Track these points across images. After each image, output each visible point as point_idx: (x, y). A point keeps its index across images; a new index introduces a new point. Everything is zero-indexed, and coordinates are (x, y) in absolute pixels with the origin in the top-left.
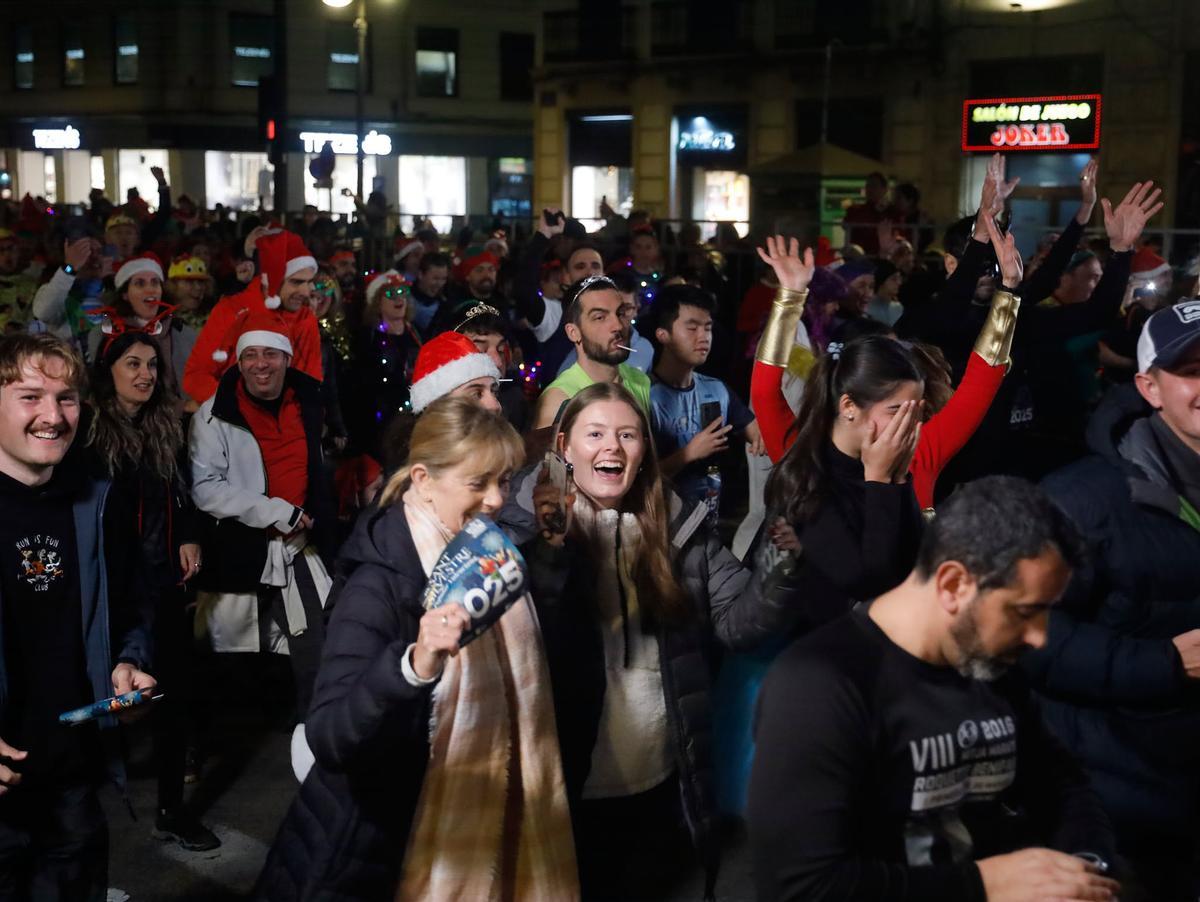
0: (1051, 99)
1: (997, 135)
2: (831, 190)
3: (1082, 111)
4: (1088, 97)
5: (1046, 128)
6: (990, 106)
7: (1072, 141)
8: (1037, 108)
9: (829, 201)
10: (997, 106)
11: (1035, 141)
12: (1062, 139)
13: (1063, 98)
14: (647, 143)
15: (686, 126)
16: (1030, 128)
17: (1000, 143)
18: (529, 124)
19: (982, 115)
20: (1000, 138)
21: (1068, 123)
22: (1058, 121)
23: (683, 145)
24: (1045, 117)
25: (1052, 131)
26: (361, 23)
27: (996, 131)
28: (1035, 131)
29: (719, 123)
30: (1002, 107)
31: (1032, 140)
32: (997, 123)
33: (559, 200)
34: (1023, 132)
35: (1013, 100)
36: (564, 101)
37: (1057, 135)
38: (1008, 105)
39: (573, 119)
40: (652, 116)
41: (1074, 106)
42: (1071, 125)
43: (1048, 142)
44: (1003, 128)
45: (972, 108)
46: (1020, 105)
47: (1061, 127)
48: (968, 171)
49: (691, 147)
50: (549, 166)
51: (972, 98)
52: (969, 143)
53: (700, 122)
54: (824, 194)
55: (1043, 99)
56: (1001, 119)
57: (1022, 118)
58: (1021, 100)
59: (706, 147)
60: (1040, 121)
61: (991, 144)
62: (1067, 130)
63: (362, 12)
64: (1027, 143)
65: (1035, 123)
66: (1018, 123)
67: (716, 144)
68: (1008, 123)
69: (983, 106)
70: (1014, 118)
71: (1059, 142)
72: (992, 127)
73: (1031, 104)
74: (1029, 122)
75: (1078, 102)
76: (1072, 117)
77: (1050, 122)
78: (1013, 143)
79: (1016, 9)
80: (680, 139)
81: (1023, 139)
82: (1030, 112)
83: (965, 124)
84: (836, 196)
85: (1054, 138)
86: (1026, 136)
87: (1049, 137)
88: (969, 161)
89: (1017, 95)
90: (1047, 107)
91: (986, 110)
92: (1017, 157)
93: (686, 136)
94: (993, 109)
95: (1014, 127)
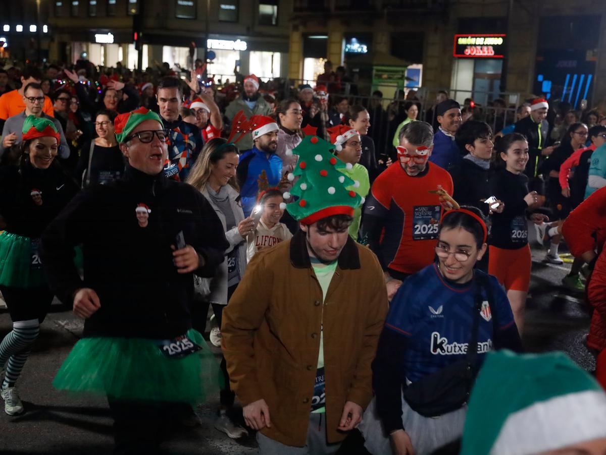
0: (488, 35)
1: (467, 50)
2: (378, 71)
3: (499, 41)
4: (502, 35)
5: (485, 48)
6: (464, 37)
7: (495, 54)
8: (483, 39)
9: (376, 75)
10: (467, 37)
11: (481, 54)
12: (491, 53)
13: (492, 35)
14: (333, 48)
15: (349, 42)
16: (479, 48)
17: (468, 54)
18: (287, 37)
19: (462, 41)
20: (468, 52)
21: (493, 46)
22: (490, 45)
23: (347, 50)
24: (485, 44)
25: (488, 49)
27: (466, 48)
28: (481, 49)
29: (361, 41)
30: (469, 38)
31: (479, 53)
32: (467, 45)
33: (298, 72)
34: (477, 49)
35: (474, 35)
36: (301, 29)
37: (490, 51)
38: (472, 37)
39: (305, 36)
40: (336, 36)
41: (496, 39)
42: (495, 47)
43: (486, 54)
44: (469, 47)
45: (458, 38)
46: (476, 37)
47: (491, 48)
48: (456, 65)
49: (350, 51)
50: (295, 56)
51: (459, 34)
52: (457, 53)
53: (354, 40)
54: (374, 72)
55: (485, 35)
56: (469, 43)
57: (477, 44)
58: (477, 35)
59: (356, 51)
60: (484, 45)
61: (464, 54)
62: (494, 49)
64: (478, 54)
65: (482, 45)
66: (475, 45)
67: (360, 50)
68: (471, 45)
69: (462, 37)
70: (474, 43)
72: (465, 46)
73: (480, 37)
74: (479, 45)
75: (498, 37)
76: (496, 44)
77: (487, 45)
78: (473, 54)
80: (346, 47)
81: (477, 52)
82: (480, 41)
83: (455, 44)
84: (380, 73)
85: (488, 53)
86: (478, 51)
87: (486, 52)
88: (456, 62)
89: (475, 33)
90: (486, 39)
91: (463, 39)
92: (477, 60)
93: (349, 46)
94: (466, 39)
95: (474, 47)
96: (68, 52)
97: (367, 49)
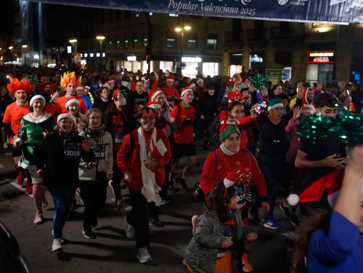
0: (325, 51)
1: (314, 59)
2: (268, 71)
3: (331, 54)
4: (333, 51)
5: (324, 58)
7: (329, 61)
8: (323, 53)
10: (315, 53)
12: (328, 61)
13: (327, 51)
14: (245, 60)
15: (253, 57)
16: (321, 58)
18: (222, 55)
19: (312, 55)
20: (315, 60)
22: (327, 57)
23: (252, 61)
24: (324, 56)
25: (326, 59)
26: (183, 34)
29: (259, 56)
31: (322, 61)
32: (315, 57)
33: (227, 72)
35: (318, 52)
36: (229, 51)
38: (317, 53)
39: (231, 55)
40: (246, 54)
41: (330, 53)
42: (329, 57)
43: (325, 61)
44: (315, 58)
45: (310, 53)
46: (319, 53)
49: (254, 61)
50: (225, 65)
51: (310, 51)
52: (309, 61)
53: (256, 55)
54: (266, 72)
55: (323, 52)
56: (315, 56)
59: (257, 61)
60: (323, 57)
61: (313, 61)
62: (329, 59)
63: (183, 32)
64: (320, 61)
65: (322, 57)
66: (319, 57)
67: (259, 61)
69: (312, 53)
71: (327, 61)
72: (313, 58)
74: (321, 57)
75: (331, 52)
76: (330, 56)
77: (325, 57)
78: (318, 61)
79: (318, 32)
80: (252, 59)
82: (321, 54)
83: (308, 57)
88: (309, 66)
90: (325, 53)
92: (320, 64)
93: (253, 59)
95: (318, 58)
96: (114, 66)
97: (263, 60)
